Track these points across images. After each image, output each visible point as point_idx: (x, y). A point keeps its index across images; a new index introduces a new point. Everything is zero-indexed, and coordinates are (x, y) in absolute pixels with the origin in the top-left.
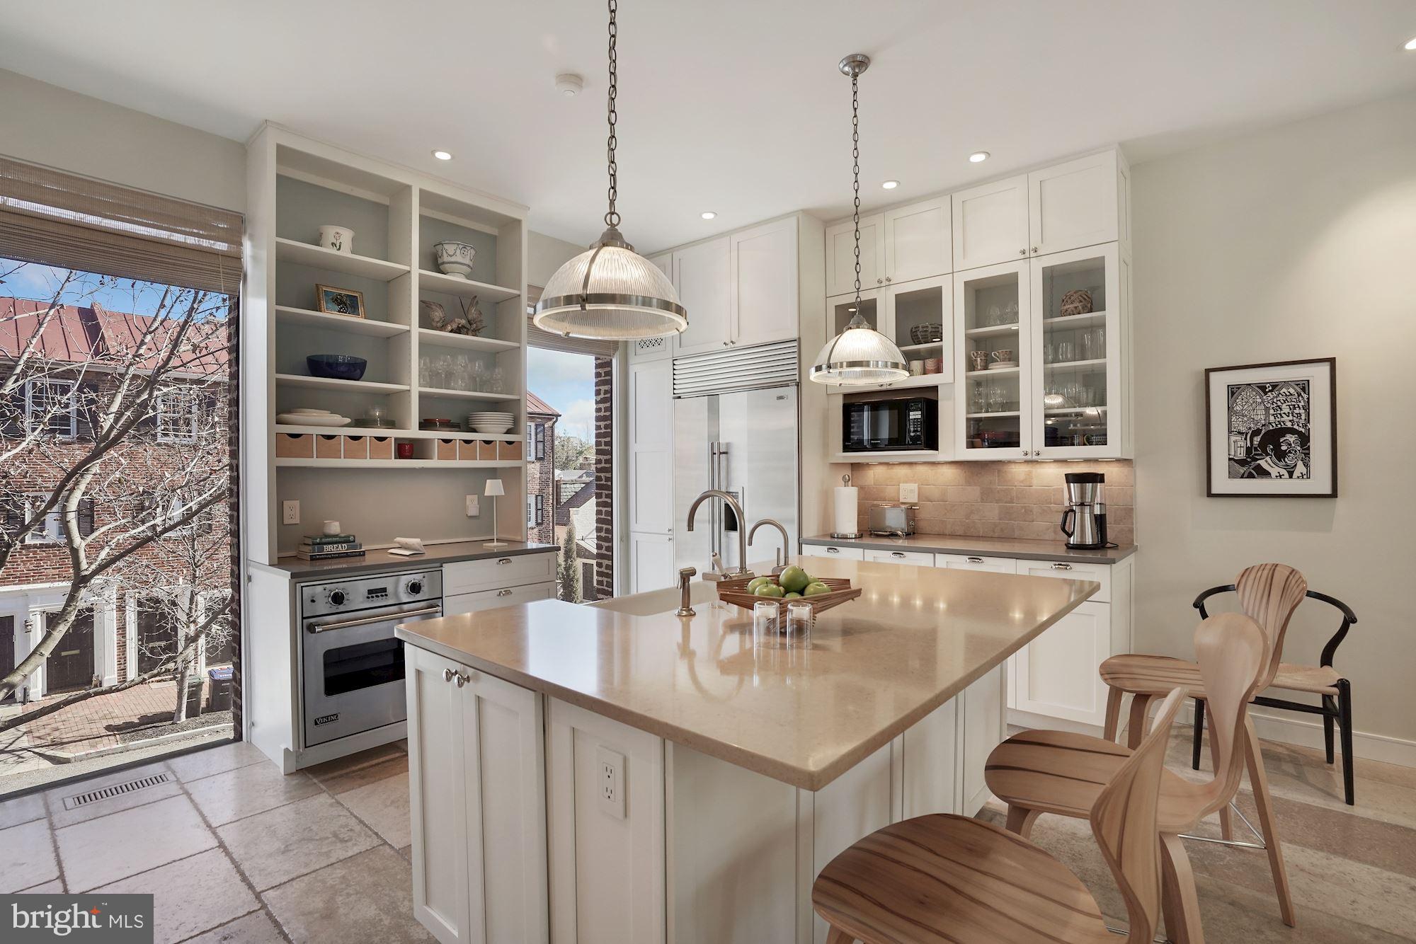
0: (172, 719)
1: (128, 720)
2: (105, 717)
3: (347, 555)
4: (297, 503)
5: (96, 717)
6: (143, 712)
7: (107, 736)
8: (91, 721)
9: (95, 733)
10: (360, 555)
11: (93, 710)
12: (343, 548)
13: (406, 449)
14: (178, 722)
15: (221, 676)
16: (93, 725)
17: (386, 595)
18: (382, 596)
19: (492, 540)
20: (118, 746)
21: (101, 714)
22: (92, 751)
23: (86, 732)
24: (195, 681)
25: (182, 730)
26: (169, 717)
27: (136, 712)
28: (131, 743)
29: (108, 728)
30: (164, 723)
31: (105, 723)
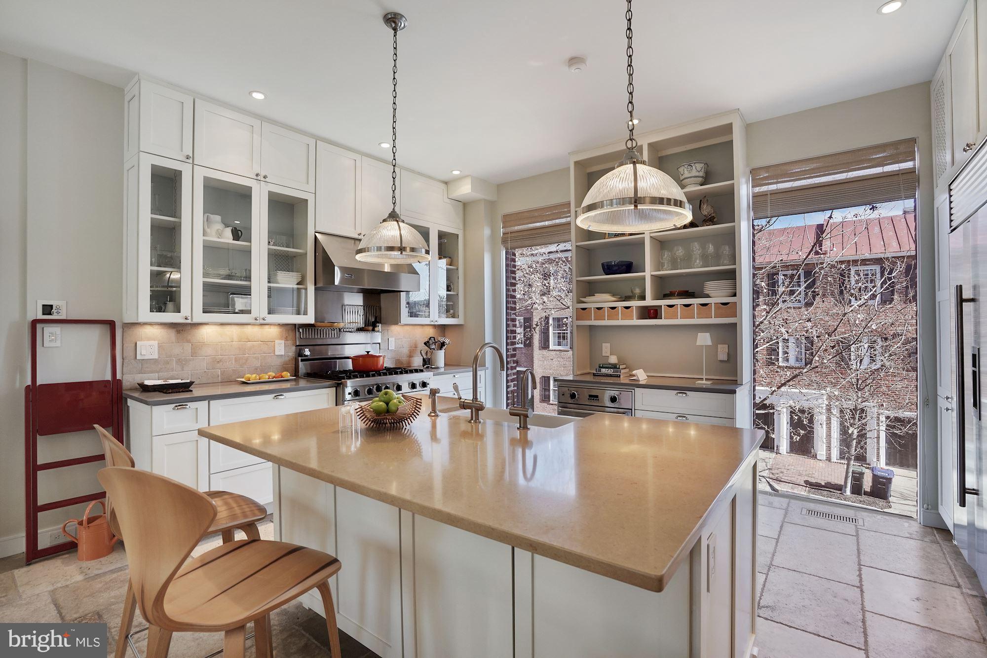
0: (840, 490)
1: (819, 481)
2: (808, 475)
3: (611, 376)
4: (608, 345)
5: (804, 473)
6: (830, 480)
7: (803, 486)
8: (800, 475)
9: (798, 482)
10: (617, 377)
11: (805, 469)
12: (610, 371)
13: (652, 313)
14: (844, 494)
15: (879, 473)
16: (800, 477)
17: (598, 400)
18: (596, 400)
19: (702, 379)
20: (804, 494)
21: (807, 472)
22: (790, 491)
23: (794, 479)
24: (858, 470)
25: (845, 500)
26: (840, 488)
27: (827, 479)
28: (811, 495)
29: (806, 482)
30: (837, 491)
31: (806, 478)
